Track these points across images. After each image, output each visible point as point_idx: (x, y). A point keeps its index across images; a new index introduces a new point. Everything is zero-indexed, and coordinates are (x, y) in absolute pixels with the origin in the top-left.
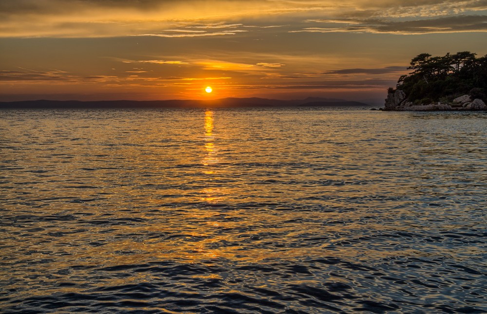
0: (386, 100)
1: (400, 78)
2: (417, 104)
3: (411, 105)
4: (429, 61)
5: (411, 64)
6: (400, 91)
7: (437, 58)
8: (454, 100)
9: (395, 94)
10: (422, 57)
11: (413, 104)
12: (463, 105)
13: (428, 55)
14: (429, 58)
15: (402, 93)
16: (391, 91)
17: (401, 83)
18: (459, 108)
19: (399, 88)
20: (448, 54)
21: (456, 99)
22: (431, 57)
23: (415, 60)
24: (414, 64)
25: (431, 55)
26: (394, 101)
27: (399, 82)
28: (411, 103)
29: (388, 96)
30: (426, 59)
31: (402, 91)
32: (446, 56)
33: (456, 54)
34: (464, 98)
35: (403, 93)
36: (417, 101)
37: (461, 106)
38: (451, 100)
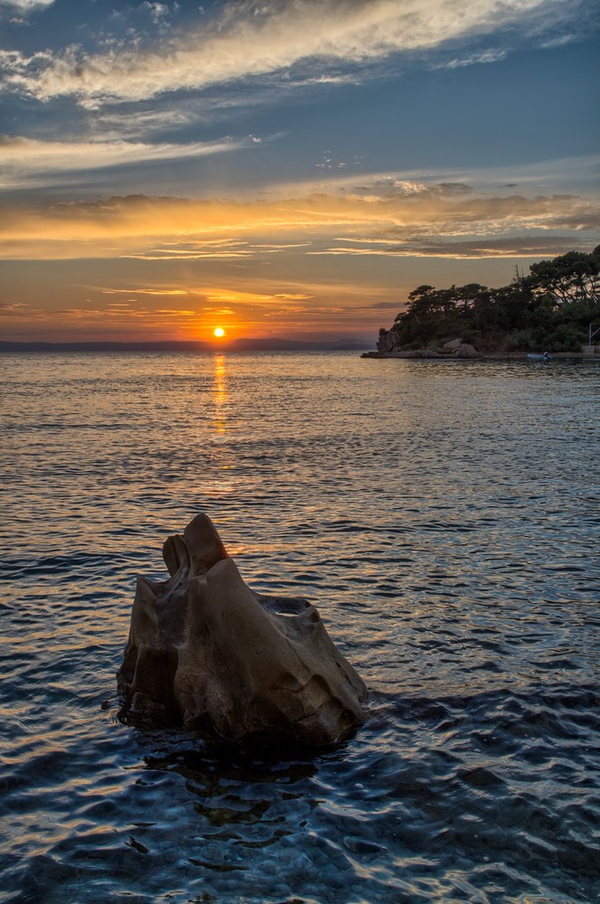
0: (377, 344)
1: (398, 316)
2: (405, 350)
3: (399, 351)
4: (431, 295)
5: (409, 298)
6: (393, 333)
7: (442, 291)
8: (445, 345)
9: (388, 336)
10: (423, 289)
11: (402, 350)
12: (453, 351)
13: (430, 288)
14: (432, 291)
15: (395, 335)
16: (383, 332)
17: (399, 322)
18: (444, 356)
19: (395, 328)
20: (453, 286)
21: (448, 343)
22: (435, 290)
23: (415, 293)
24: (414, 299)
25: (434, 288)
26: (386, 346)
27: (396, 321)
29: (380, 339)
30: (429, 292)
31: (396, 332)
32: (452, 288)
33: (463, 287)
34: (454, 343)
35: (398, 335)
36: (407, 345)
37: (451, 353)
38: (441, 345)
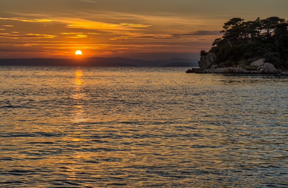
0: (199, 62)
1: (215, 41)
2: (221, 67)
3: (216, 68)
5: (224, 27)
6: (211, 54)
7: (250, 22)
8: (252, 64)
9: (207, 56)
10: (234, 21)
11: (218, 67)
12: (258, 69)
13: (240, 20)
14: (241, 22)
15: (213, 55)
16: (203, 53)
17: (216, 45)
18: (252, 72)
19: (213, 50)
20: (258, 18)
21: (253, 62)
22: (244, 21)
23: (228, 24)
24: (227, 28)
25: (243, 20)
26: (205, 63)
27: (213, 45)
28: (216, 65)
29: (201, 58)
30: (239, 23)
31: (213, 53)
32: (257, 20)
33: (266, 19)
34: (259, 63)
35: (215, 56)
36: (222, 63)
37: (256, 70)
38: (248, 64)
